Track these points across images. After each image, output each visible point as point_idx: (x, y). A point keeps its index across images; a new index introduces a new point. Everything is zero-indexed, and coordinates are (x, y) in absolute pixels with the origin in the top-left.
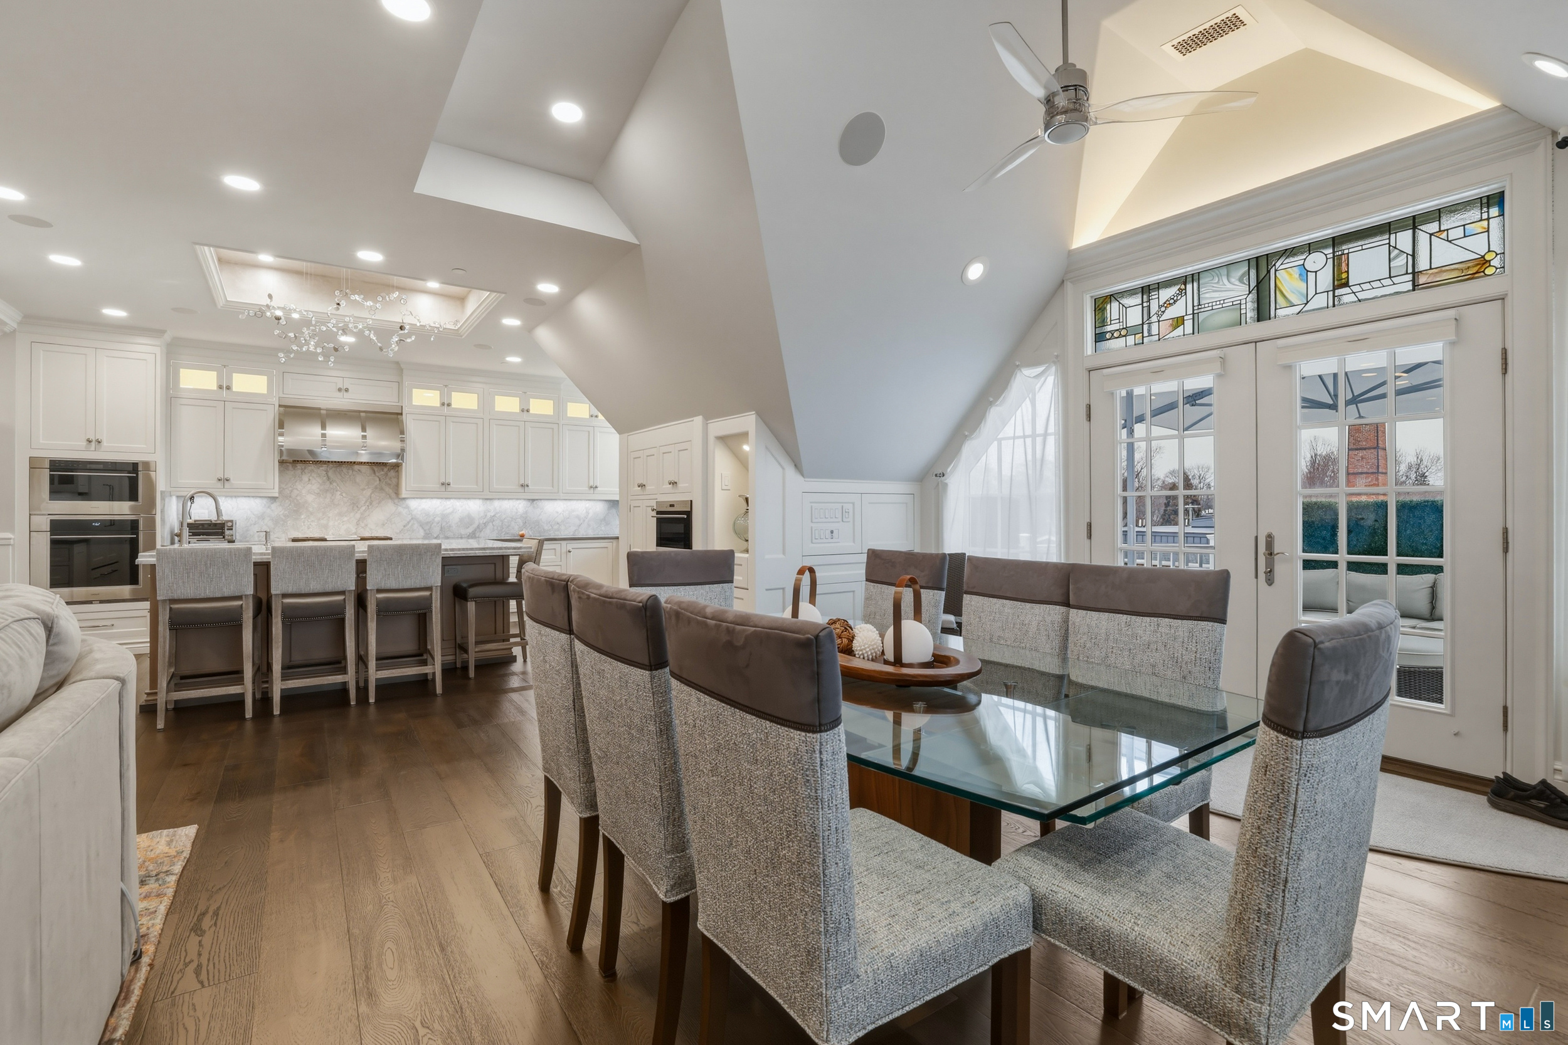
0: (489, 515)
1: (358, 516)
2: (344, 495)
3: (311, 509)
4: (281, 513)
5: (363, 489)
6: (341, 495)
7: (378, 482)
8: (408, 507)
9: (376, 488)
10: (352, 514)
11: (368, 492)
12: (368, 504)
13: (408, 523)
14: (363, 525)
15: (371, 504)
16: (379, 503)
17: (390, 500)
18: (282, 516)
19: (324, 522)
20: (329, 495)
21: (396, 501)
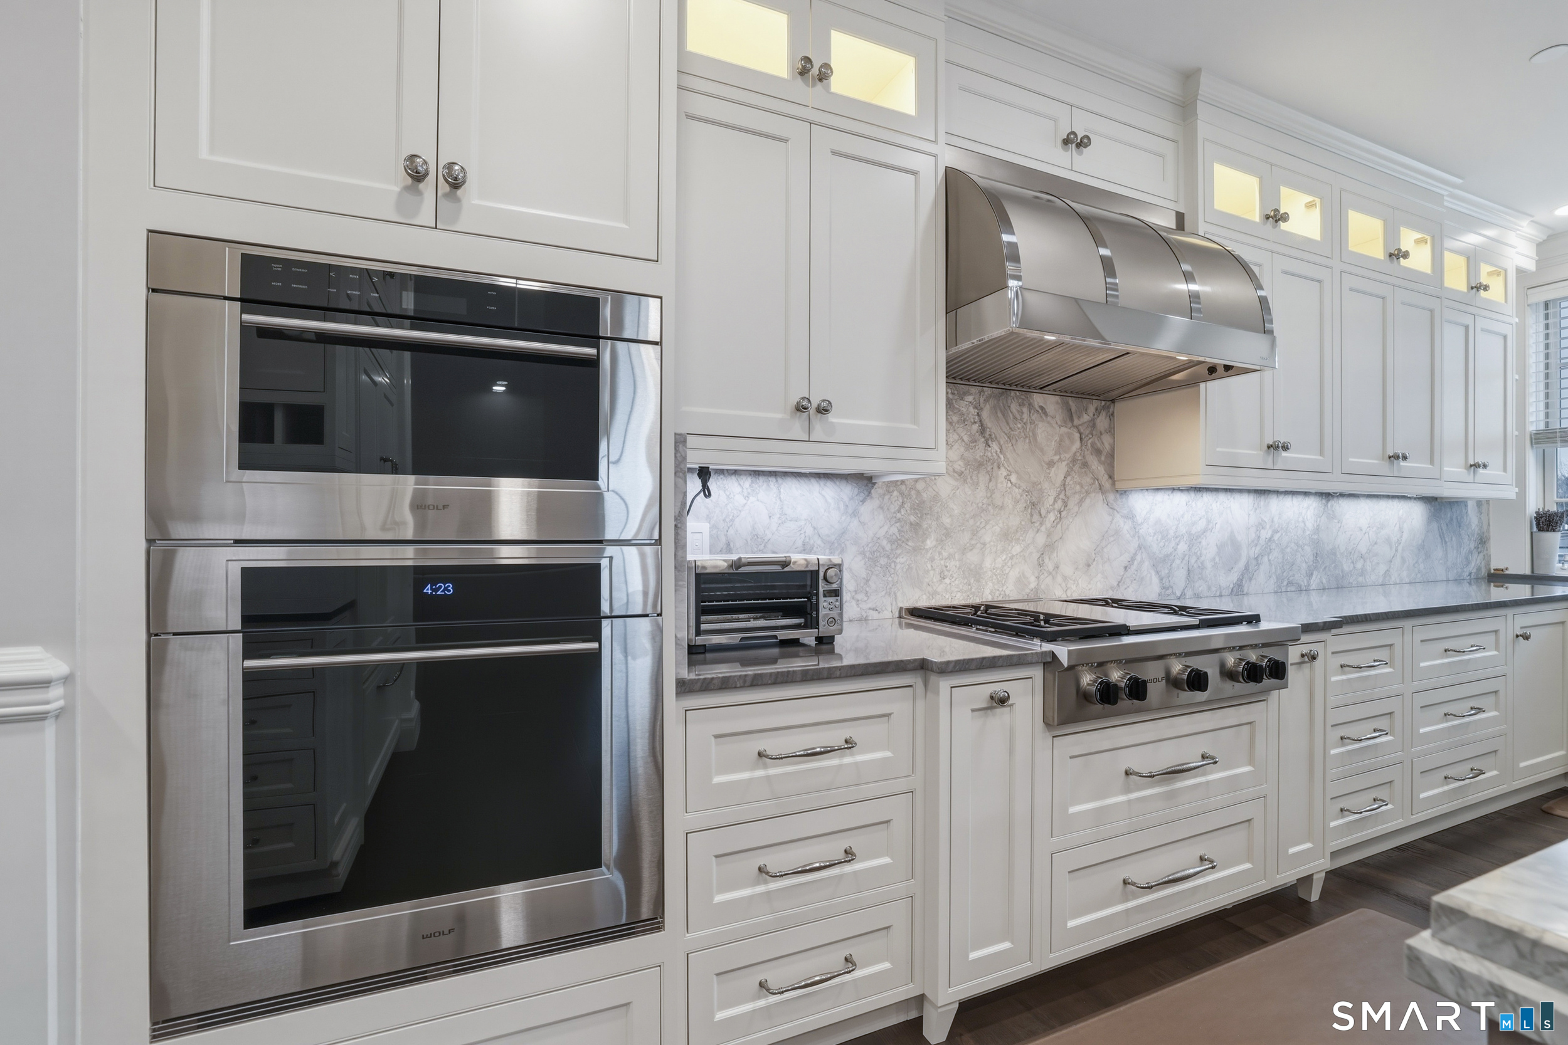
0: (1265, 534)
1: (1041, 539)
2: (1013, 478)
3: (946, 520)
4: (882, 532)
5: (1051, 464)
6: (1007, 478)
7: (1078, 444)
8: (1130, 516)
9: (1074, 461)
10: (1031, 534)
11: (1059, 472)
12: (1059, 504)
13: (1133, 559)
14: (1050, 566)
15: (1065, 504)
16: (1082, 501)
17: (1100, 496)
18: (884, 543)
19: (973, 557)
20: (983, 478)
21: (1111, 497)
